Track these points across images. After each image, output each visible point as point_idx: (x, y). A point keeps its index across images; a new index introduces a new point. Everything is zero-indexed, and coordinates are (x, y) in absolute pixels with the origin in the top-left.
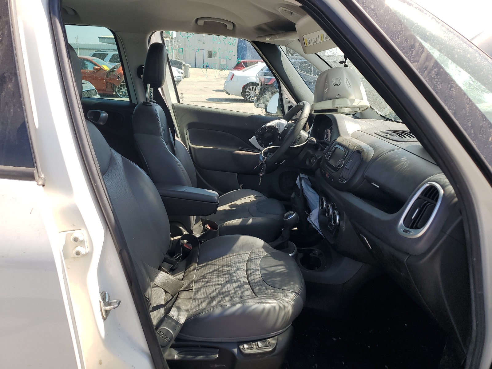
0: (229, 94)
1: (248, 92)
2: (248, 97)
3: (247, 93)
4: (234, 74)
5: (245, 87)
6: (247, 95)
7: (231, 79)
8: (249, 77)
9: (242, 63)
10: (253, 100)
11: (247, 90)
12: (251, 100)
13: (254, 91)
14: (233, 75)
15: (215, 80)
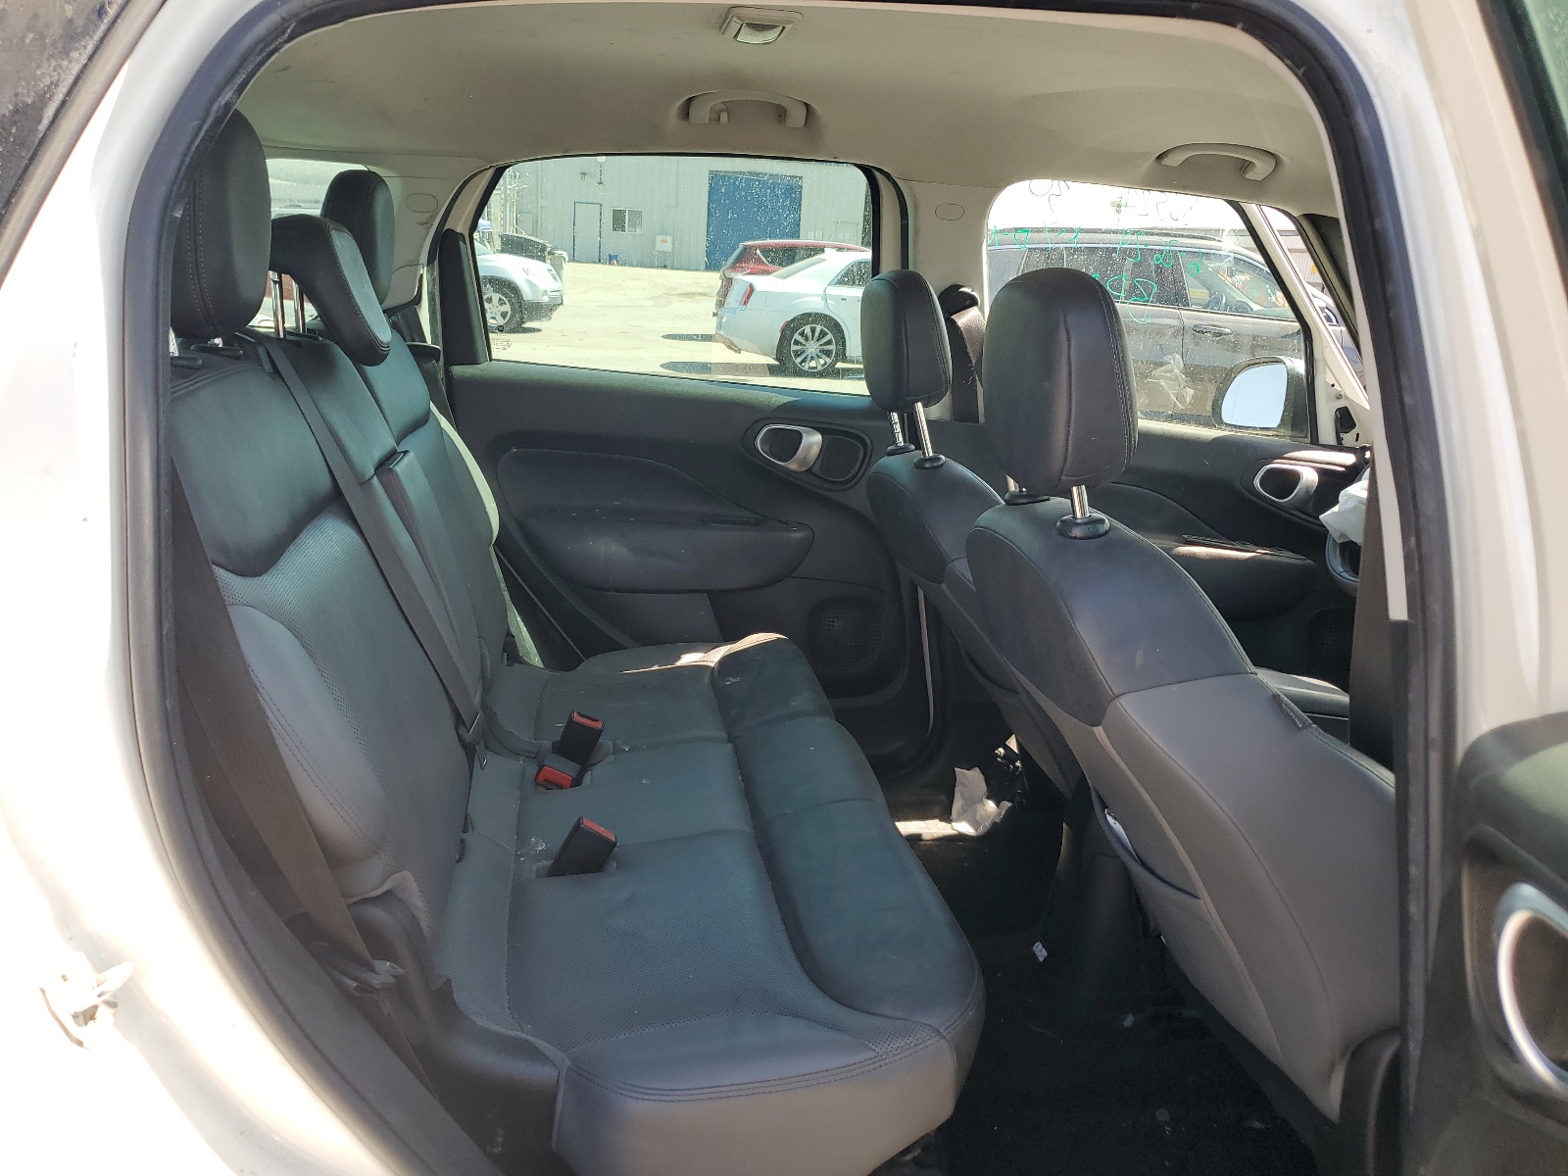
0: (739, 351)
1: (797, 343)
2: (799, 360)
3: (794, 348)
4: (755, 285)
5: (790, 329)
6: (796, 352)
7: (745, 303)
8: (800, 296)
9: (758, 252)
10: (815, 368)
11: (797, 336)
12: (806, 368)
13: (818, 340)
14: (751, 289)
15: (651, 303)
